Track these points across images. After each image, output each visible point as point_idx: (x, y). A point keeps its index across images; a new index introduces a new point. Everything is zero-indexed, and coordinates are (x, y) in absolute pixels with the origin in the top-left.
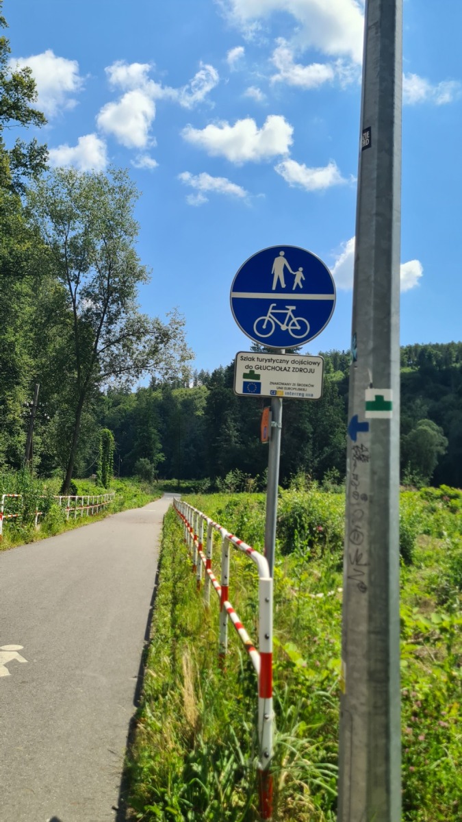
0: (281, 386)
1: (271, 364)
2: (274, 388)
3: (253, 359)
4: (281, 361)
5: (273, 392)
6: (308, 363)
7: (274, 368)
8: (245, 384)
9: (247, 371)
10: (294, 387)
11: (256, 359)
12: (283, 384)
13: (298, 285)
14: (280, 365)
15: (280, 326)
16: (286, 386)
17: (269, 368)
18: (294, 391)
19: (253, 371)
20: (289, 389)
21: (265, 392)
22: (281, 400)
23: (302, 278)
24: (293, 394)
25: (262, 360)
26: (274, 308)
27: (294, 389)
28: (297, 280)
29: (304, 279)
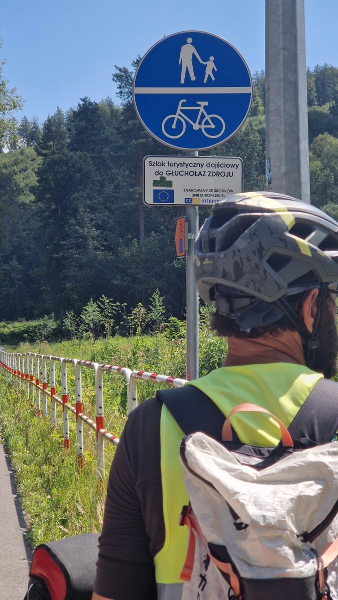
0: (196, 193)
1: (184, 169)
2: (189, 195)
3: (163, 165)
4: (195, 165)
5: (187, 200)
6: (226, 166)
7: (188, 173)
8: (156, 192)
9: (158, 178)
10: (211, 193)
11: (166, 164)
12: (198, 190)
13: (209, 76)
14: (194, 169)
15: (192, 125)
16: (201, 193)
17: (182, 173)
18: (212, 198)
19: (165, 178)
20: (206, 195)
21: (179, 200)
22: (197, 208)
23: (213, 68)
24: (210, 201)
25: (174, 165)
26: (183, 105)
27: (211, 195)
28: (209, 72)
29: (216, 70)
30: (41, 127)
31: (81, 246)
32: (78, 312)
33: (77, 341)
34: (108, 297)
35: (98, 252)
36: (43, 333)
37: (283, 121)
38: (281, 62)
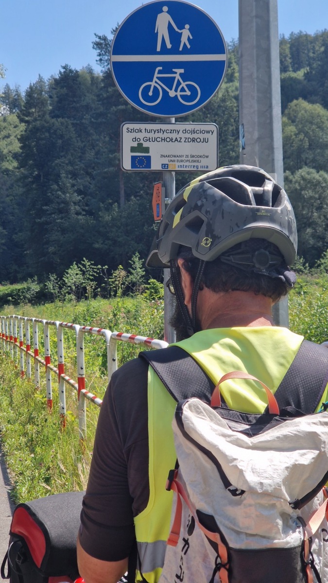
0: (173, 159)
1: (160, 135)
2: (165, 161)
3: (141, 131)
4: (172, 131)
5: (164, 165)
6: (201, 132)
7: (164, 140)
8: (133, 158)
9: (135, 144)
10: (186, 159)
11: (143, 131)
12: (175, 156)
13: (185, 44)
14: (170, 135)
15: (168, 92)
16: (178, 158)
17: (158, 140)
18: (188, 164)
20: (182, 161)
21: (156, 166)
22: (174, 173)
23: (189, 36)
24: (186, 166)
25: (151, 131)
26: (160, 72)
27: (187, 161)
28: (184, 39)
29: (191, 38)
30: (23, 94)
31: (63, 211)
32: (60, 276)
33: (60, 304)
34: (89, 260)
35: (80, 217)
36: (28, 296)
37: (256, 88)
38: (254, 29)
